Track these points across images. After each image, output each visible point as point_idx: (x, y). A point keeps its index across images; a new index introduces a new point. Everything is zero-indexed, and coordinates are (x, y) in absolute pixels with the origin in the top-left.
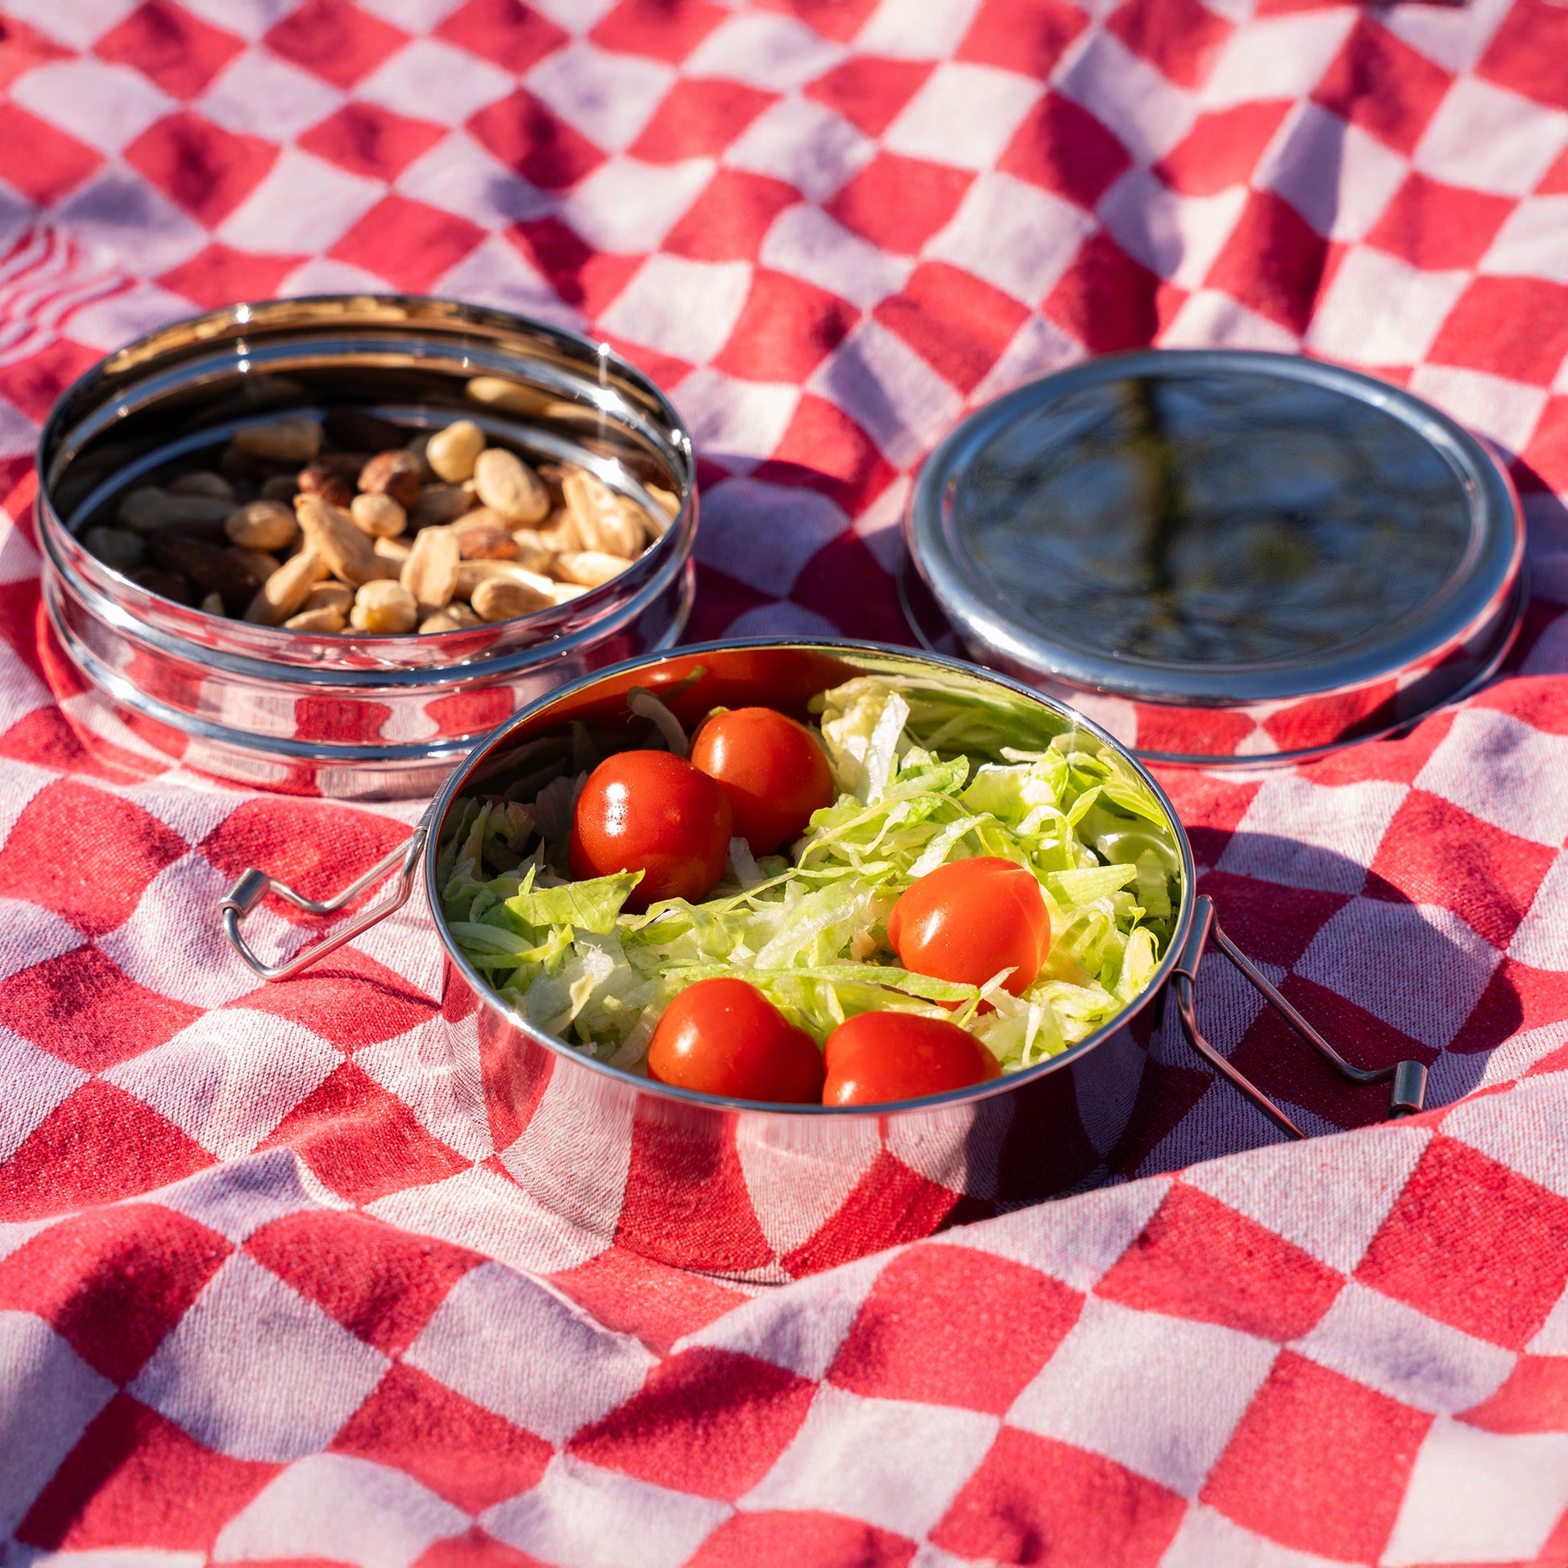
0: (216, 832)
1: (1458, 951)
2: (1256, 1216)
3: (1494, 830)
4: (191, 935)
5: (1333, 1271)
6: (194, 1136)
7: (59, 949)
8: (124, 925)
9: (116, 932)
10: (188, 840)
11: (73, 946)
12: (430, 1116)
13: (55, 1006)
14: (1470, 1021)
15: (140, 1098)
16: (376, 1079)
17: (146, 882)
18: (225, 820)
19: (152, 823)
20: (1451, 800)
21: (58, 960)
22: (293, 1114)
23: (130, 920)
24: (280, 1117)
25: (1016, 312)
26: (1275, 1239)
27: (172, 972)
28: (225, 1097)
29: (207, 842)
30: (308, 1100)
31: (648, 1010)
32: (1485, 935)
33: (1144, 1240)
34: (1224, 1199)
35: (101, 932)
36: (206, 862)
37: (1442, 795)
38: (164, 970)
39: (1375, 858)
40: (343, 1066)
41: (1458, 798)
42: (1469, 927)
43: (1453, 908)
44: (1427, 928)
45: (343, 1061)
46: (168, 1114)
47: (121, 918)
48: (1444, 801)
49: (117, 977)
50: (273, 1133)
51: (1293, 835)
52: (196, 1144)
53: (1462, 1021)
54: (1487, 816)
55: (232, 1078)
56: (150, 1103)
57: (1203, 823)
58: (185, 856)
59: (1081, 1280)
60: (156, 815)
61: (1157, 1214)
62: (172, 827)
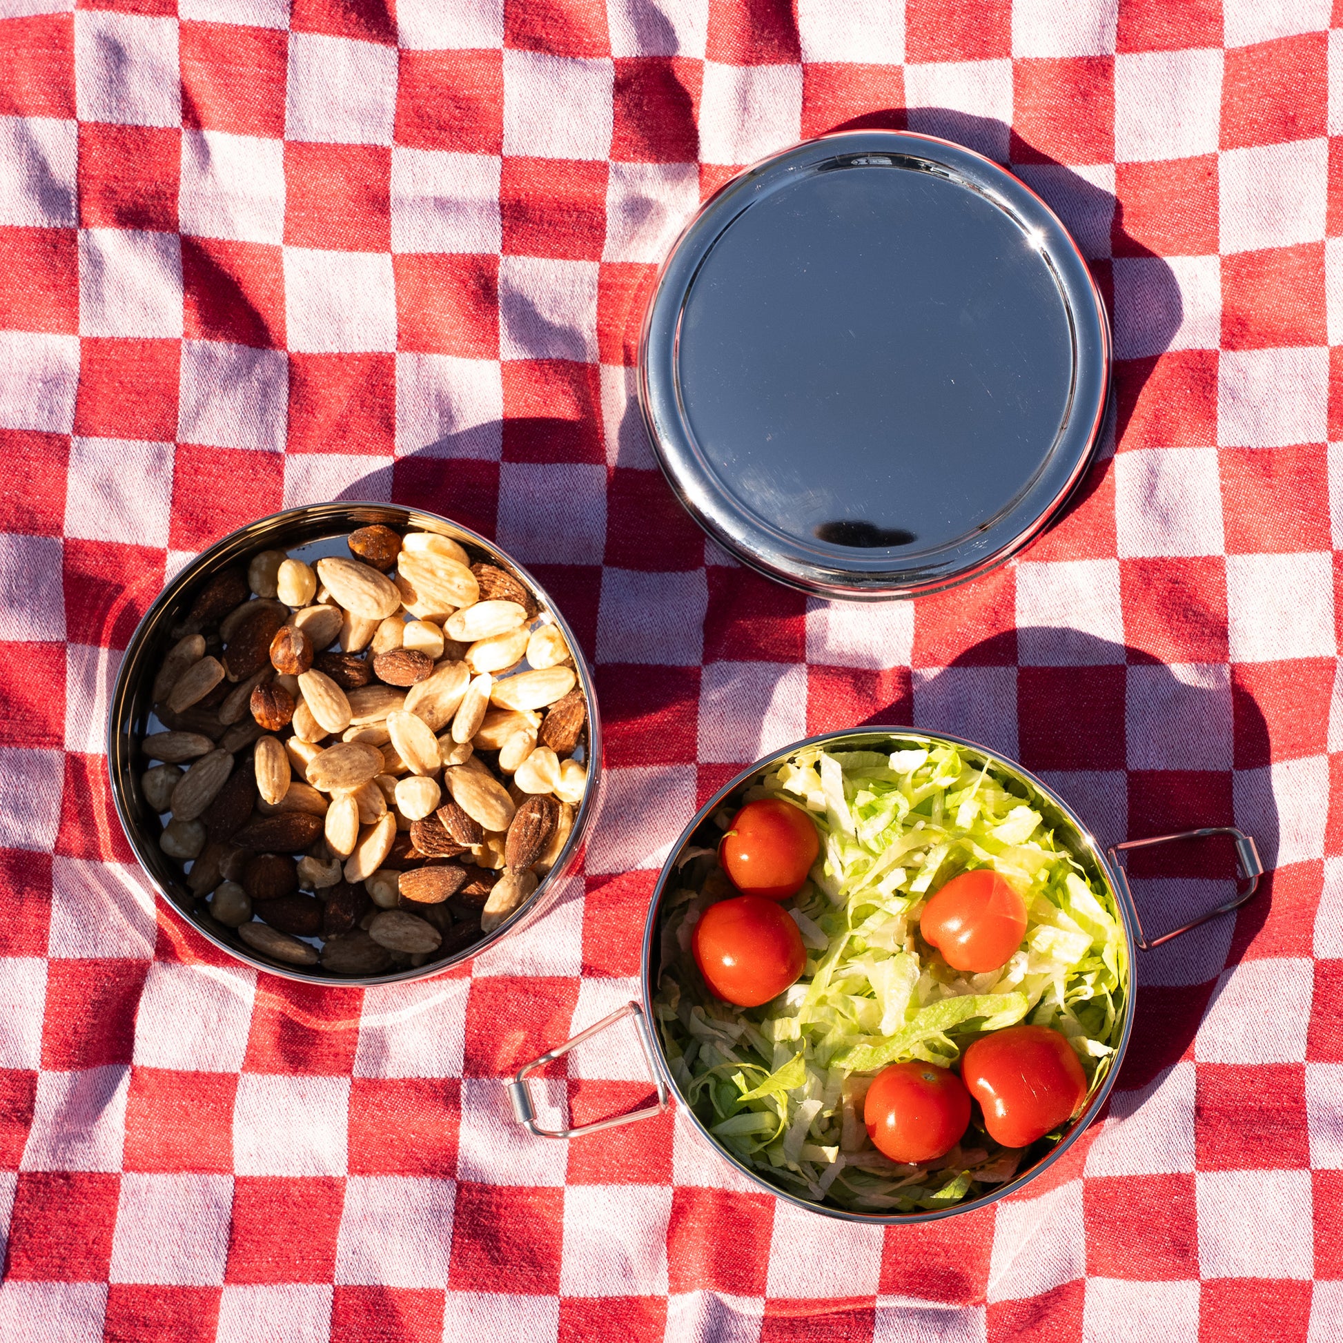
0: (467, 1059)
1: (1209, 692)
2: (1246, 1061)
3: (1180, 560)
4: (506, 1136)
5: (1296, 1064)
6: (636, 1294)
7: (449, 1204)
8: (460, 1150)
9: (459, 1158)
10: (456, 1076)
11: (454, 1195)
12: (732, 1182)
13: (489, 1251)
14: (1236, 735)
15: (596, 1296)
16: (693, 1184)
17: (458, 1124)
18: (465, 1050)
19: (431, 1082)
20: (1147, 556)
21: (456, 1213)
22: (669, 1238)
23: (460, 1145)
24: (664, 1245)
25: (595, 172)
26: (1261, 1068)
27: (511, 1164)
28: (636, 1263)
29: (466, 1069)
30: (671, 1224)
31: (844, 1100)
32: (1215, 661)
33: (1199, 1110)
34: (1226, 1062)
35: (454, 1167)
36: (474, 1080)
37: (1140, 556)
38: (505, 1166)
39: (1125, 634)
40: (675, 1194)
41: (1149, 552)
42: (1205, 665)
43: (1192, 660)
44: (1186, 688)
45: (672, 1191)
46: (616, 1294)
47: (454, 1146)
48: (1142, 559)
49: (488, 1193)
50: (668, 1258)
51: (1056, 624)
52: (639, 1297)
53: (1232, 738)
54: (1170, 552)
55: (632, 1251)
56: (603, 1295)
57: (994, 633)
58: (462, 1087)
59: (1187, 1166)
60: (429, 1077)
61: (1198, 1092)
62: (443, 1076)
